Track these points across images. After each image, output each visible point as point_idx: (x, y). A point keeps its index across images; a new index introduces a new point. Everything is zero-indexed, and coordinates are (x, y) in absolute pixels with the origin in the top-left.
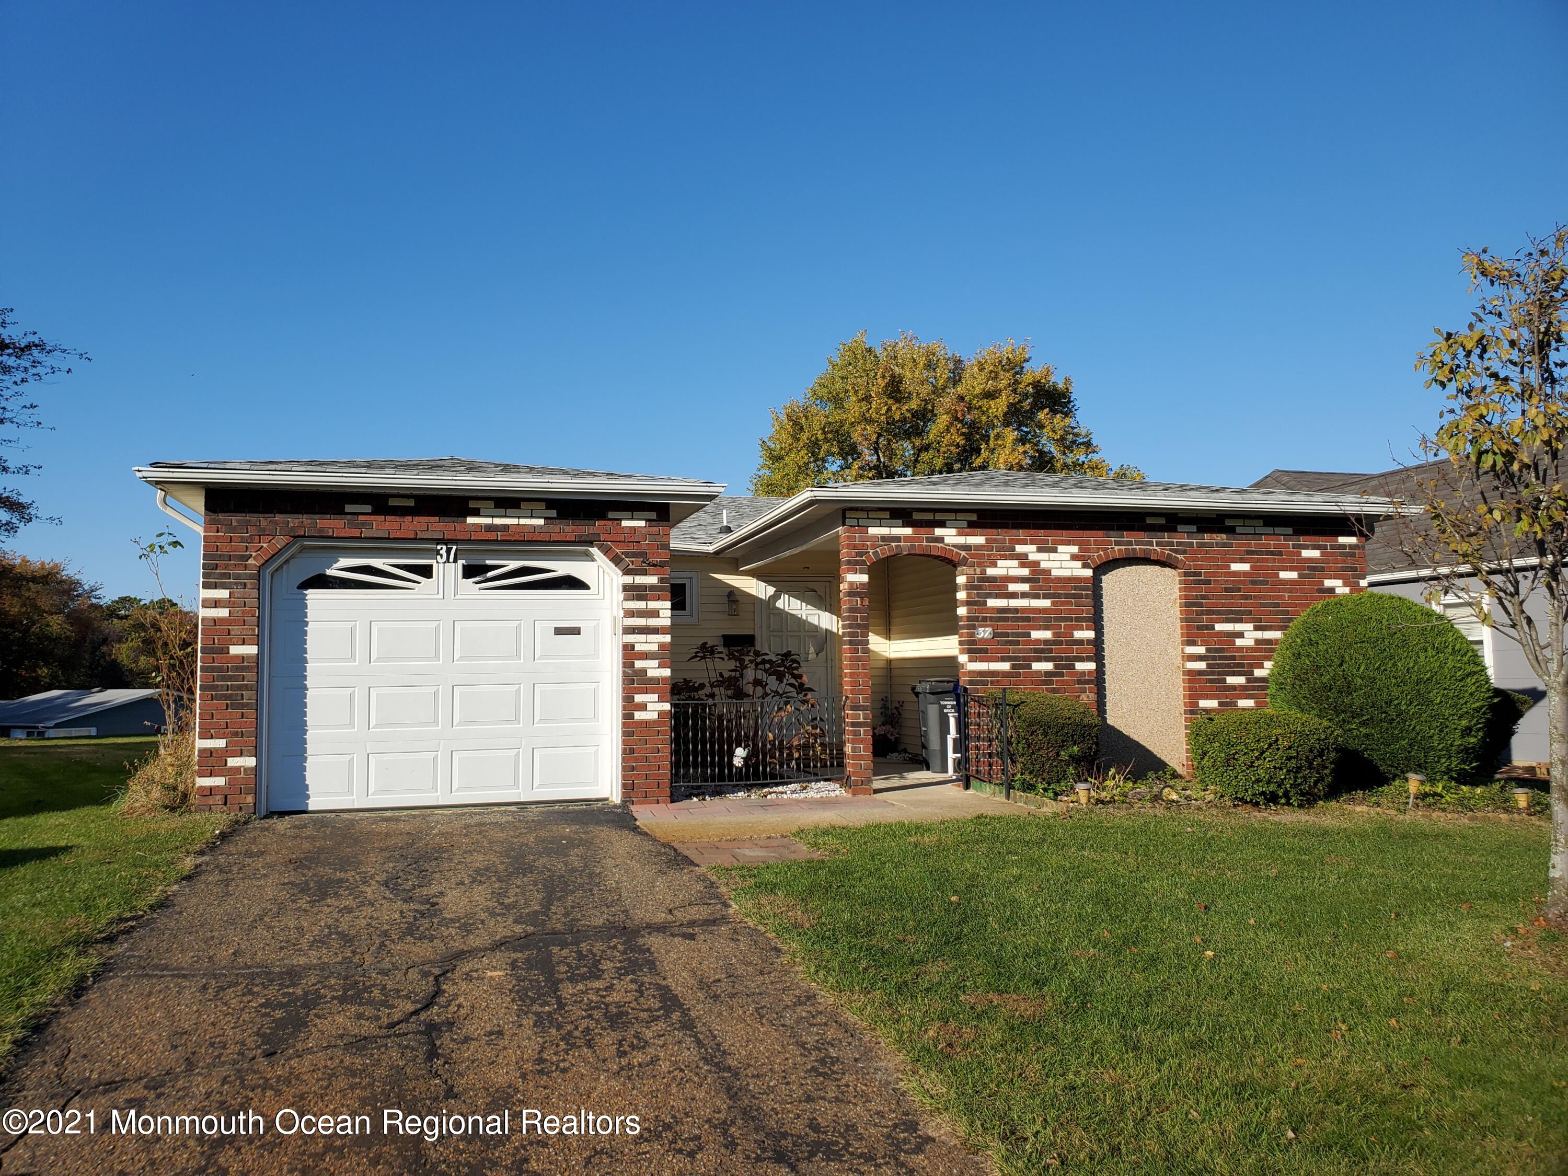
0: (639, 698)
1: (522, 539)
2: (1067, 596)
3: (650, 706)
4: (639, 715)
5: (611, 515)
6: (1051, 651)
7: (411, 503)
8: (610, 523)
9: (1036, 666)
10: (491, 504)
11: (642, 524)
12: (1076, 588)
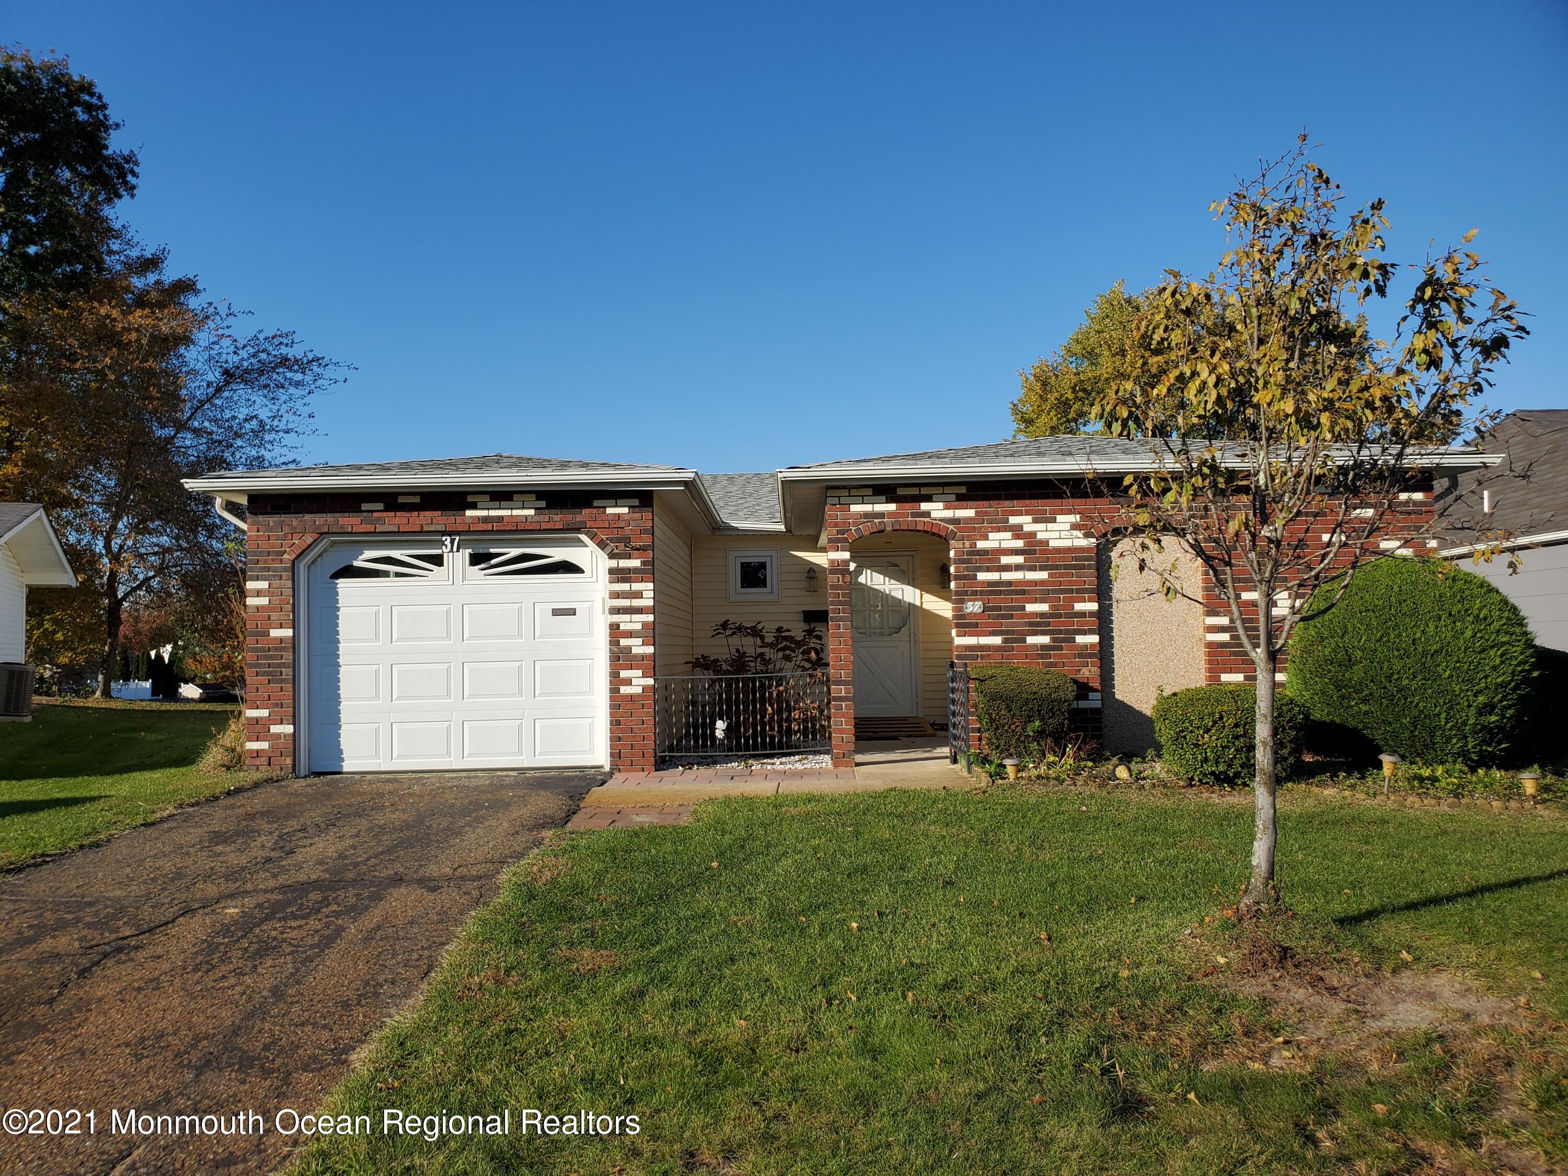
0: (624, 674)
1: (515, 528)
2: (1066, 567)
3: (634, 682)
4: (624, 690)
5: (596, 503)
6: (1049, 624)
7: (417, 500)
8: (595, 511)
9: (1031, 640)
10: (487, 497)
11: (625, 510)
12: (1076, 559)
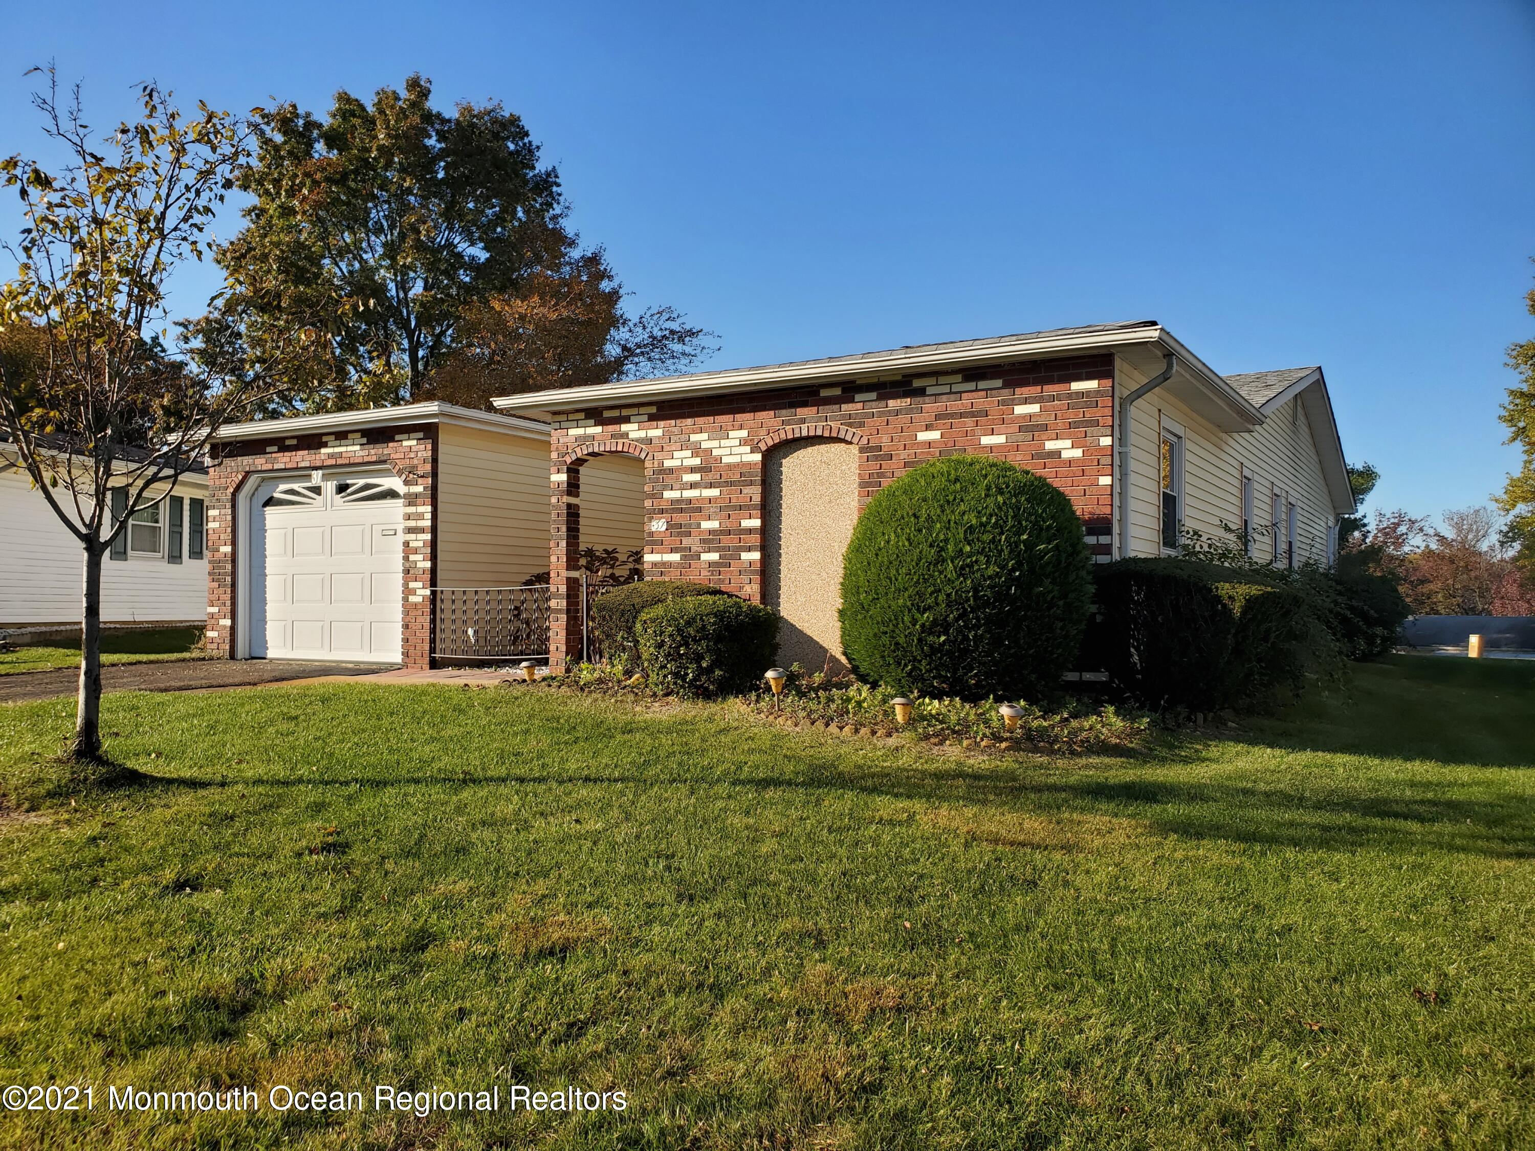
0: (412, 585)
1: (354, 462)
3: (418, 592)
4: (412, 599)
5: (397, 437)
6: (719, 541)
7: (295, 441)
8: (395, 444)
9: (704, 557)
11: (414, 442)
